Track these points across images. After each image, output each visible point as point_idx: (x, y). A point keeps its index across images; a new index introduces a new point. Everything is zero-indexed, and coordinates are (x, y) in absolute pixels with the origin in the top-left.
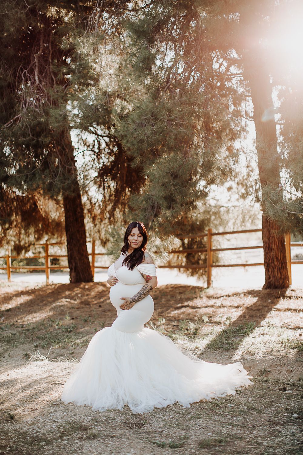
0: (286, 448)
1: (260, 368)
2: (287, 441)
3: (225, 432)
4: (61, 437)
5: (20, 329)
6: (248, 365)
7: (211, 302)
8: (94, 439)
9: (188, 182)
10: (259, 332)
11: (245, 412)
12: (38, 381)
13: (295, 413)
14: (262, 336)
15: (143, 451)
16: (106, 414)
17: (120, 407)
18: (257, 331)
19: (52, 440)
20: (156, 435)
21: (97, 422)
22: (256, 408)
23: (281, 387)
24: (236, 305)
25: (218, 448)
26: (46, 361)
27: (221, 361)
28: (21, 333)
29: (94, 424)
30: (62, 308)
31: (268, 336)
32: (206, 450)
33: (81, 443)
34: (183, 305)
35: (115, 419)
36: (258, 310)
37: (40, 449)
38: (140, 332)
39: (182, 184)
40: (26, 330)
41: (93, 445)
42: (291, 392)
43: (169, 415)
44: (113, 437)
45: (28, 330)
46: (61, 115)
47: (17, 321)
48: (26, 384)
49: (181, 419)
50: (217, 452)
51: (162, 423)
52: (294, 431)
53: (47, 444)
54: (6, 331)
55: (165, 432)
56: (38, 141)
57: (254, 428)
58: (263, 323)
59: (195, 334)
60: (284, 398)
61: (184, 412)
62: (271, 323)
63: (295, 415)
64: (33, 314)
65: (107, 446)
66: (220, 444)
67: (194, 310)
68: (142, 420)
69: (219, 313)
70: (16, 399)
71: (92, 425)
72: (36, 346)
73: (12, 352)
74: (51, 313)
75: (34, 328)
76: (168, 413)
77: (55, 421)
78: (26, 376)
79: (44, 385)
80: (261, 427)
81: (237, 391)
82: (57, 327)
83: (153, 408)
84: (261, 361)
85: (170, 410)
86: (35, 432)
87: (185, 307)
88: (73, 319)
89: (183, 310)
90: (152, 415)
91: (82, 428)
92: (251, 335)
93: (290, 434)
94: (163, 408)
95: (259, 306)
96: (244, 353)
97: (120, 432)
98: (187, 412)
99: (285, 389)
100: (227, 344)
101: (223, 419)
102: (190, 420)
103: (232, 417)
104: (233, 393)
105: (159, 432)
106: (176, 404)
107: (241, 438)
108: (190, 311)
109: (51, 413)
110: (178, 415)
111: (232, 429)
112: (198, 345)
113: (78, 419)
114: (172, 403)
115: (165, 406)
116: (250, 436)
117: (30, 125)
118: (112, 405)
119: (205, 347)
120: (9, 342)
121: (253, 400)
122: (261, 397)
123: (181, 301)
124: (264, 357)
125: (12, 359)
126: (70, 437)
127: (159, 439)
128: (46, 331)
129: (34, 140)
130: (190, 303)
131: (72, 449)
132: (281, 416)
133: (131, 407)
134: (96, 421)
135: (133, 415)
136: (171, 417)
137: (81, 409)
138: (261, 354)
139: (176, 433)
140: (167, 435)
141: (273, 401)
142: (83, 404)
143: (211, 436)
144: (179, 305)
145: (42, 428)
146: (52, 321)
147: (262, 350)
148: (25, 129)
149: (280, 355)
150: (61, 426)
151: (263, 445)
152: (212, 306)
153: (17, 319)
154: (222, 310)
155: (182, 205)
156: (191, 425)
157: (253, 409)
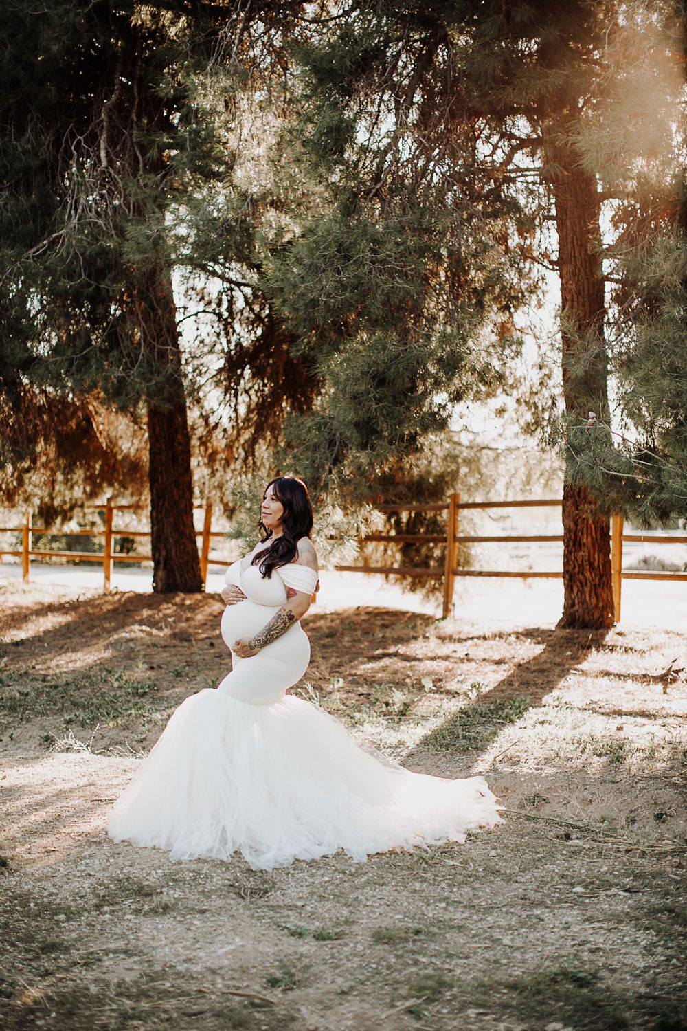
0: (547, 953)
1: (527, 790)
2: (551, 937)
3: (431, 915)
4: (98, 907)
5: (39, 685)
6: (502, 783)
7: (447, 649)
8: (164, 914)
9: (406, 395)
10: (535, 717)
11: (477, 878)
12: (64, 792)
13: (579, 884)
14: (539, 726)
15: (260, 942)
16: (194, 867)
17: (225, 856)
18: (533, 714)
19: (79, 914)
20: (290, 913)
21: (174, 880)
22: (502, 872)
23: (562, 831)
24: (497, 657)
25: (410, 946)
26: (86, 754)
27: (448, 773)
28: (39, 693)
29: (168, 885)
30: (131, 644)
31: (553, 726)
32: (386, 947)
33: (137, 921)
34: (386, 651)
35: (212, 877)
36: (542, 671)
37: (52, 928)
38: (276, 705)
39: (394, 398)
40: (51, 687)
41: (160, 926)
42: (581, 843)
43: (322, 876)
44: (202, 912)
45: (56, 687)
46: (148, 237)
47: (34, 668)
48: (39, 797)
49: (346, 885)
50: (407, 951)
51: (306, 891)
52: (570, 920)
53: (68, 919)
54: (9, 686)
55: (308, 908)
56: (98, 288)
57: (490, 909)
58: (547, 699)
59: (402, 713)
60: (562, 855)
61: (353, 870)
62: (564, 701)
63: (579, 889)
64: (70, 654)
65: (188, 929)
66: (416, 937)
67: (408, 664)
68: (266, 881)
69: (459, 672)
70: (15, 826)
71: (163, 887)
72: (70, 722)
73: (19, 730)
74: (107, 654)
75: (67, 684)
76: (322, 871)
77: (90, 875)
78: (40, 782)
79: (77, 802)
80: (504, 909)
81: (469, 835)
82: (116, 684)
83: (292, 860)
84: (531, 778)
85: (326, 865)
86: (46, 893)
87: (389, 655)
88: (152, 668)
89: (386, 661)
90: (288, 874)
91: (143, 892)
92: (519, 723)
93: (561, 926)
94: (313, 861)
95: (545, 662)
96: (498, 759)
97: (219, 903)
98: (360, 870)
99: (568, 837)
100: (465, 737)
101: (431, 888)
102: (363, 888)
103: (449, 885)
104: (461, 839)
105: (296, 906)
106: (341, 854)
107: (460, 928)
108: (399, 664)
109: (84, 858)
110: (341, 875)
111: (445, 909)
112: (405, 738)
113: (136, 873)
114: (331, 851)
115: (317, 857)
116: (479, 924)
117: (82, 254)
119: (418, 742)
120: (13, 709)
121: (498, 855)
122: (516, 849)
123: (384, 643)
124: (537, 769)
125: (18, 745)
126: (116, 907)
127: (294, 921)
128: (93, 691)
129: (92, 285)
130: (402, 649)
131: (118, 931)
132: (549, 890)
133: (247, 856)
134: (172, 879)
135: (249, 870)
136: (326, 879)
137: (145, 853)
138: (531, 763)
139: (329, 913)
140: (313, 913)
141: (539, 860)
142: (150, 845)
143: (400, 920)
144: (379, 651)
145: (61, 887)
146: (107, 670)
147: (536, 755)
148: (71, 262)
149: (571, 767)
150: (100, 885)
151: (501, 944)
152: (447, 658)
153: (34, 661)
154: (465, 666)
155: (391, 443)
156: (363, 898)
157: (495, 873)
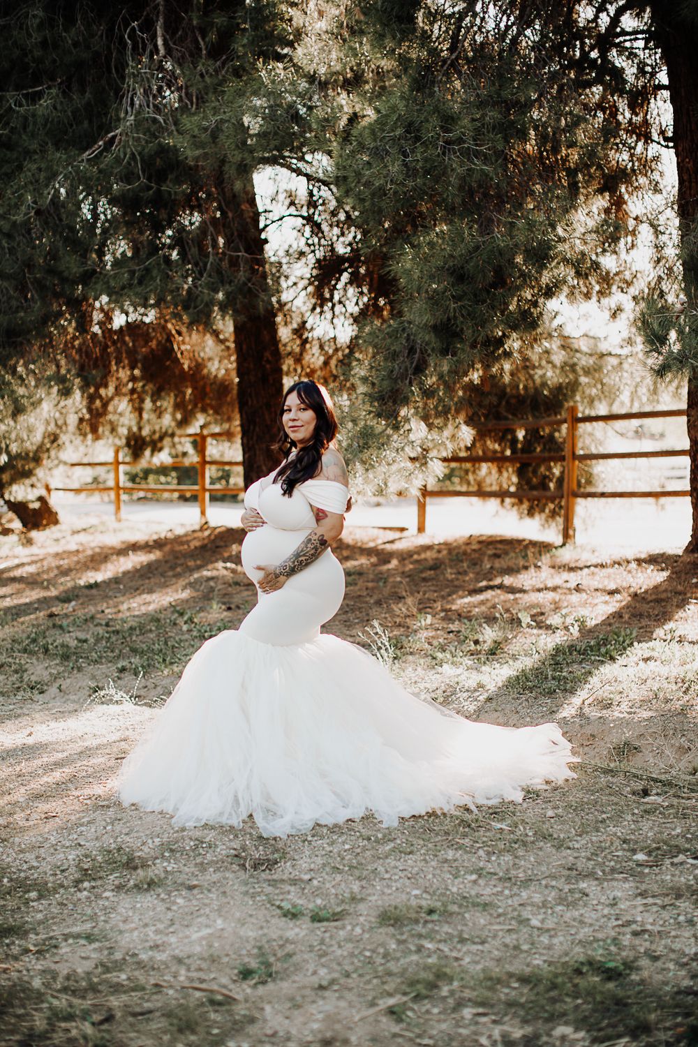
0: (580, 936)
1: (616, 738)
2: (590, 916)
3: (454, 890)
4: (77, 882)
5: (100, 630)
6: (588, 730)
7: (559, 579)
8: (147, 890)
9: (488, 292)
10: (640, 653)
11: (525, 844)
12: (90, 749)
13: (641, 850)
14: (642, 663)
15: (243, 924)
16: (198, 834)
17: (235, 822)
18: (640, 649)
19: (55, 891)
20: (292, 889)
21: (172, 851)
22: (555, 836)
23: (639, 786)
24: (612, 586)
25: (419, 928)
26: (128, 706)
27: (528, 719)
28: (98, 639)
29: (163, 856)
30: (212, 583)
31: (658, 662)
32: (391, 930)
33: (116, 899)
34: (491, 583)
35: (216, 846)
36: (658, 601)
37: (19, 908)
39: (475, 295)
40: (113, 632)
41: (138, 905)
42: (659, 800)
43: (344, 843)
44: (191, 888)
45: (117, 632)
46: (206, 129)
47: (103, 612)
48: (60, 756)
49: (368, 853)
50: (413, 936)
51: (319, 861)
52: (619, 894)
53: (40, 897)
54: (69, 632)
55: (315, 882)
56: (159, 191)
57: (527, 882)
58: (659, 632)
59: (492, 652)
60: (633, 814)
61: (380, 836)
62: (677, 634)
63: (641, 857)
64: (145, 596)
65: (169, 909)
66: (429, 918)
67: (511, 597)
68: (277, 851)
69: (566, 604)
70: (22, 790)
71: (157, 858)
72: (123, 670)
73: (68, 681)
74: (185, 595)
75: (131, 628)
76: (344, 838)
77: (80, 845)
78: (69, 738)
79: (101, 760)
80: (544, 882)
81: (529, 792)
82: (185, 628)
83: (311, 825)
84: (622, 723)
85: (350, 830)
86: (25, 867)
87: (492, 588)
88: (229, 609)
89: (488, 594)
90: (304, 841)
91: (131, 864)
92: (621, 661)
93: (607, 902)
94: (336, 826)
95: (666, 591)
96: (586, 702)
97: (215, 877)
98: (388, 837)
99: (646, 793)
100: (554, 679)
101: (465, 857)
102: (387, 857)
103: (488, 853)
104: (518, 797)
105: (301, 880)
106: (368, 818)
107: (486, 906)
108: (502, 596)
109: (82, 825)
110: (366, 842)
111: (475, 882)
112: (485, 679)
113: (130, 842)
114: (358, 814)
115: (341, 820)
116: (510, 902)
117: (140, 154)
118: (221, 814)
119: (500, 684)
120: (65, 657)
121: (557, 815)
122: (578, 808)
123: (489, 575)
124: (630, 713)
126: (99, 883)
127: (293, 898)
128: (158, 635)
129: (151, 188)
130: (508, 580)
131: (89, 912)
132: (605, 857)
133: (259, 821)
134: (170, 849)
135: (261, 837)
136: (347, 847)
137: (149, 819)
138: (624, 707)
139: (337, 887)
140: (318, 888)
141: (603, 821)
142: (157, 809)
143: (416, 896)
144: (484, 583)
145: (44, 859)
146: (178, 612)
147: (632, 696)
148: (129, 163)
149: (670, 711)
150: (86, 856)
151: (529, 925)
152: (555, 589)
153: (105, 605)
154: (575, 598)
155: (473, 346)
156: (383, 869)
157: (546, 837)
